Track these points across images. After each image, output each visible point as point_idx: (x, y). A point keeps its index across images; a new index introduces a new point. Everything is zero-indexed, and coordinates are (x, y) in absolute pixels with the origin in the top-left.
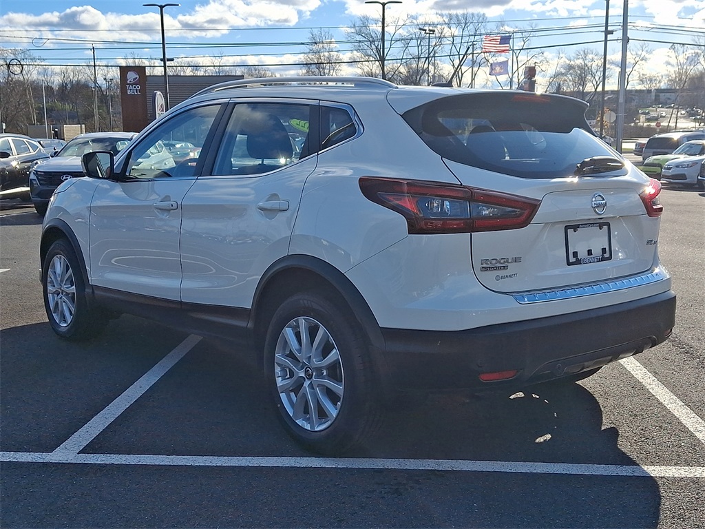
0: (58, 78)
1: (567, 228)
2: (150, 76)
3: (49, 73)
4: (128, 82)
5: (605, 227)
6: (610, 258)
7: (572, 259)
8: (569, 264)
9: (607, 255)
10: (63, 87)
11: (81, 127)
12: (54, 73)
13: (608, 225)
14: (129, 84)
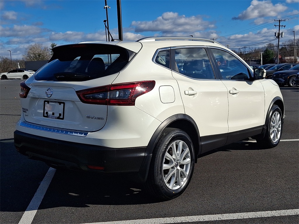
1: (45, 101)
5: (62, 105)
6: (63, 119)
8: (44, 116)
9: (62, 117)
13: (64, 103)
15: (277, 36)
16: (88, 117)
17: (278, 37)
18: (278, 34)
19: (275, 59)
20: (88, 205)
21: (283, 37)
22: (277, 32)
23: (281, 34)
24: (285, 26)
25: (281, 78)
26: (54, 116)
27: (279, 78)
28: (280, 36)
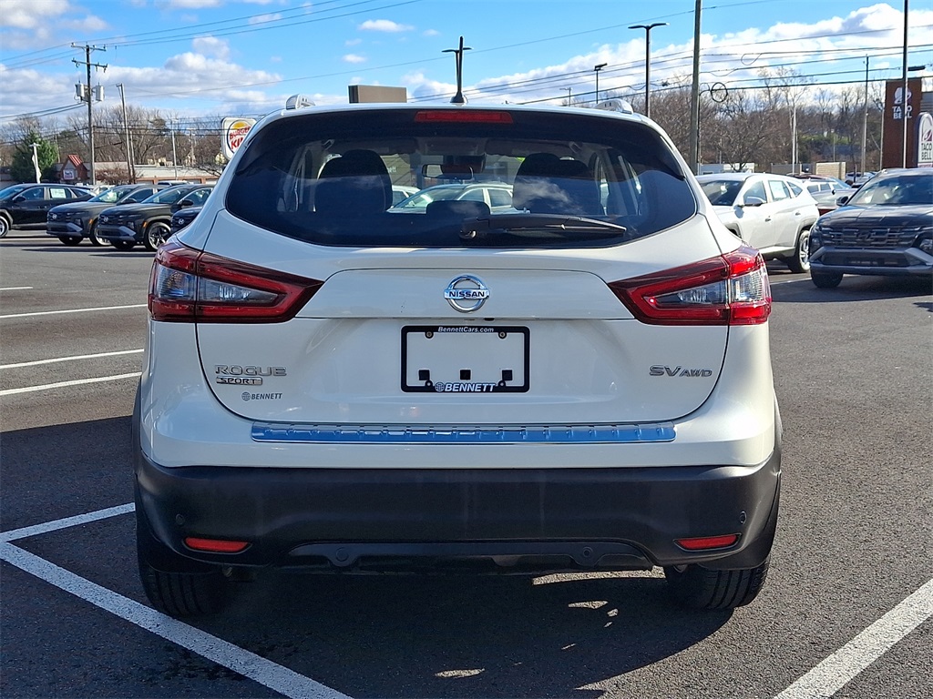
0: (837, 101)
1: (405, 330)
2: (926, 92)
3: (827, 95)
4: (896, 102)
5: (516, 336)
6: (525, 388)
7: (414, 380)
8: (405, 388)
9: (517, 380)
10: (844, 112)
11: (840, 165)
12: (833, 96)
13: (526, 331)
14: (897, 105)
15: (83, 95)
16: (656, 371)
17: (88, 99)
18: (85, 89)
19: (63, 169)
20: (590, 687)
21: (102, 99)
22: (82, 85)
23: (94, 90)
24: (105, 67)
25: (127, 225)
26: (468, 381)
27: (120, 225)
28: (93, 97)
